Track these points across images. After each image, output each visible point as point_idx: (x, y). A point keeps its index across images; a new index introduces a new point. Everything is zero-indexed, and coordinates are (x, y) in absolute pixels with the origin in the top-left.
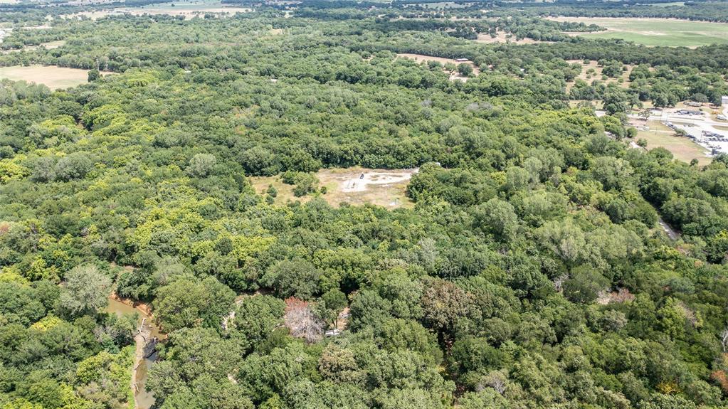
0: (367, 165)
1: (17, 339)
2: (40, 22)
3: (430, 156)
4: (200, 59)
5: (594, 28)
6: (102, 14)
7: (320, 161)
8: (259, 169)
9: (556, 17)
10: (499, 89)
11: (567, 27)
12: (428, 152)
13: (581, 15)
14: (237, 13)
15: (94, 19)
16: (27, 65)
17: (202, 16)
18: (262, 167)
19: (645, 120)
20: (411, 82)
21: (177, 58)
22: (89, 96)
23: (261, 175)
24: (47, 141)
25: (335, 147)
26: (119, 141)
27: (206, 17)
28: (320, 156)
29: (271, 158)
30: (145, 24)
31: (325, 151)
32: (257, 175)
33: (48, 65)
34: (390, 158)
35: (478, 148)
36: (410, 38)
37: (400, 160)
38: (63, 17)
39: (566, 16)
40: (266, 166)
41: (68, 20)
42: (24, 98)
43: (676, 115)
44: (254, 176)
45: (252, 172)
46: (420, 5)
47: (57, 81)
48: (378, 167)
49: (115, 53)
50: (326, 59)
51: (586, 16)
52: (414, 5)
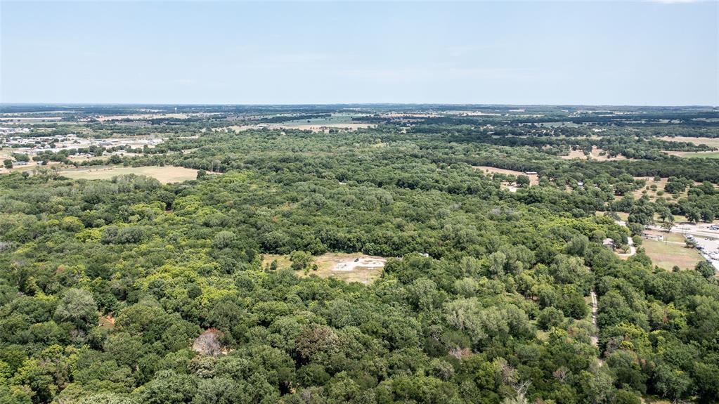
0: (367, 252)
1: (16, 328)
2: (194, 133)
3: (422, 248)
4: (292, 165)
5: (703, 147)
6: (244, 128)
7: (325, 245)
8: (274, 248)
9: (673, 137)
10: (534, 198)
11: (674, 146)
12: (421, 244)
13: (702, 135)
14: (358, 129)
15: (237, 132)
16: (162, 165)
17: (327, 131)
18: (277, 247)
19: (668, 232)
20: (458, 190)
21: (275, 164)
22: (185, 188)
23: (276, 254)
24: (131, 218)
25: (341, 235)
26: (180, 221)
27: (330, 132)
28: (328, 241)
29: (286, 240)
30: (274, 136)
31: (332, 238)
32: (272, 253)
33: (177, 166)
34: (386, 248)
35: (463, 242)
36: (495, 152)
37: (394, 250)
38: (213, 130)
39: (684, 136)
40: (281, 246)
41: (216, 131)
42: (139, 188)
43: (708, 230)
44: (270, 253)
45: (269, 250)
46: (536, 124)
47: (175, 178)
48: (375, 254)
49: (229, 158)
50: (402, 168)
51: (707, 137)
52: (530, 124)
